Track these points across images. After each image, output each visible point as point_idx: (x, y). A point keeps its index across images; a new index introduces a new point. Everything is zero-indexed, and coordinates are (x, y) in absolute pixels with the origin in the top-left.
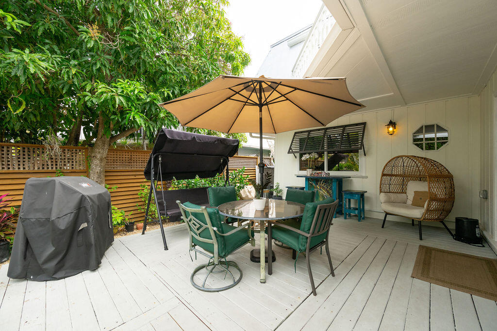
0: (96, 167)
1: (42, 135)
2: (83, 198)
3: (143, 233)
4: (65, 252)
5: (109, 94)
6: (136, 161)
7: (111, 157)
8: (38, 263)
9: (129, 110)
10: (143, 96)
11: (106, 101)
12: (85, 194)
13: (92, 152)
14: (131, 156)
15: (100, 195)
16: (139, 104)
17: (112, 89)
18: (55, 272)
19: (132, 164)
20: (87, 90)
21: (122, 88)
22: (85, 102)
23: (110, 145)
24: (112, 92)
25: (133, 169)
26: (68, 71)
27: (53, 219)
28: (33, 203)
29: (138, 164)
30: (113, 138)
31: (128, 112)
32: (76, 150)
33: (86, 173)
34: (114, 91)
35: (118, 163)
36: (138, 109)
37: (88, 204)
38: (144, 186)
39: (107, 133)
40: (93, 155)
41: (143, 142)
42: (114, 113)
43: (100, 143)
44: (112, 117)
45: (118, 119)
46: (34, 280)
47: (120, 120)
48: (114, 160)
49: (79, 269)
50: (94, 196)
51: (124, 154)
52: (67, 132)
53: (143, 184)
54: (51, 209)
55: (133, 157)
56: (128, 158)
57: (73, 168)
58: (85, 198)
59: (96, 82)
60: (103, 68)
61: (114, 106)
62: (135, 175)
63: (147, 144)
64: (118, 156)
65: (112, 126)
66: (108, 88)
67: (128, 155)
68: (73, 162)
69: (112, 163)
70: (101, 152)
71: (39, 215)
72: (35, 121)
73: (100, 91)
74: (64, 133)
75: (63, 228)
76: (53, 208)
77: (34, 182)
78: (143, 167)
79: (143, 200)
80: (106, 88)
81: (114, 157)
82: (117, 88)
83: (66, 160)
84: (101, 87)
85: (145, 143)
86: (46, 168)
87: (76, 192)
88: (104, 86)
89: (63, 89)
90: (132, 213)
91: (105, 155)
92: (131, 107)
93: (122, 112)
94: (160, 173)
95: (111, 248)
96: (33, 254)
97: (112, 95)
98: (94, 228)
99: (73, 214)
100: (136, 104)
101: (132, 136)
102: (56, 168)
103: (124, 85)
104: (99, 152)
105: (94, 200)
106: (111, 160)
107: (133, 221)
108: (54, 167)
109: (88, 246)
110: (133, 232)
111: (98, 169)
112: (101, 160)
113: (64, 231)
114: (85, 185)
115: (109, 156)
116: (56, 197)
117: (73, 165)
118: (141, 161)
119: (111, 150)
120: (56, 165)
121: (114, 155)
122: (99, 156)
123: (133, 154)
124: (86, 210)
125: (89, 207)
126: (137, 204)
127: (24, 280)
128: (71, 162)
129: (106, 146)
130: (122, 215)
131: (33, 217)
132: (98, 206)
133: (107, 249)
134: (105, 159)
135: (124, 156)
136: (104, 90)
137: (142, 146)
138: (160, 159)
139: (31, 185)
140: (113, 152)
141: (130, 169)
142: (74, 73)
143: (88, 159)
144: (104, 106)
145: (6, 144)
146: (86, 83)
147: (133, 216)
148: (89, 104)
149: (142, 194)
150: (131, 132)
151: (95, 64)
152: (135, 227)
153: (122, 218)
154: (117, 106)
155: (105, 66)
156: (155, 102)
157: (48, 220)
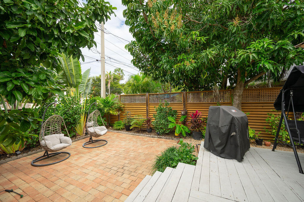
0: (237, 100)
1: (211, 86)
2: (233, 118)
3: (273, 150)
4: (225, 144)
5: (245, 55)
6: (264, 96)
7: (245, 94)
8: (214, 145)
9: (259, 61)
10: (271, 47)
11: (244, 59)
12: (234, 116)
13: (234, 92)
14: (259, 92)
15: (242, 118)
16: (267, 54)
17: (247, 51)
18: (221, 153)
19: (260, 98)
20: (232, 57)
21: (254, 47)
22: (231, 64)
23: (244, 87)
24: (247, 52)
25: (261, 102)
26: (223, 51)
27: (220, 127)
28: (212, 117)
29: (265, 98)
30: (246, 82)
31: (259, 62)
32: (226, 92)
33: (231, 104)
34: (249, 51)
35: (250, 98)
36: (267, 58)
37: (236, 123)
38: (271, 115)
39: (243, 79)
40: (234, 94)
41: (268, 82)
42: (249, 66)
43: (238, 86)
44: (247, 68)
45: (251, 69)
46: (212, 153)
47: (253, 69)
48: (247, 96)
49: (231, 157)
50: (239, 117)
51: (254, 92)
52: (220, 83)
53: (269, 113)
54: (219, 122)
55: (261, 93)
56: (257, 94)
57: (224, 101)
58: (234, 118)
59: (237, 50)
60: (241, 40)
61: (248, 62)
62: (263, 106)
63: (271, 83)
64: (250, 93)
65: (246, 75)
66: (244, 52)
67: (257, 92)
68: (224, 98)
69: (246, 98)
70: (239, 92)
71: (214, 123)
72: (210, 80)
73: (240, 55)
74: (219, 83)
75: (224, 132)
76: (220, 121)
77: (212, 108)
78: (274, 100)
79: (270, 125)
80: (243, 52)
81: (247, 94)
82: (250, 49)
83: (221, 97)
84: (240, 52)
85: (270, 82)
86: (213, 102)
87: (229, 114)
88: (242, 51)
89: (220, 61)
90: (261, 132)
91: (241, 93)
92: (261, 59)
93: (254, 63)
94: (291, 105)
95: (248, 152)
96: (212, 140)
97: (248, 55)
98: (240, 137)
99: (228, 126)
100: (265, 55)
101: (261, 78)
102: (217, 101)
103: (255, 45)
104: (238, 92)
105: (239, 120)
106: (245, 96)
107: (261, 138)
108: (216, 101)
109: (236, 146)
110: (262, 146)
111: (237, 102)
112: (239, 96)
113: (225, 134)
114: (234, 111)
115: (244, 94)
116: (220, 116)
117: (224, 100)
118: (267, 96)
119: (245, 90)
120: (217, 100)
121: (247, 93)
122: (238, 94)
123: (260, 91)
124: (235, 125)
125: (236, 124)
126: (264, 127)
127: (209, 151)
128: (223, 98)
129: (242, 88)
130: (253, 132)
131: (212, 124)
132: (241, 124)
133: (246, 152)
134: (241, 96)
135: (254, 93)
136: (242, 53)
137: (268, 85)
138: (291, 93)
139: (211, 109)
140: (247, 91)
141: (258, 102)
142: (225, 51)
143: (232, 96)
144: (242, 63)
145: (200, 92)
146: (231, 53)
147: (261, 135)
148: (233, 65)
149: (269, 120)
150: (259, 76)
151: (237, 40)
152: (263, 143)
153: (253, 134)
154: (251, 60)
155: (242, 39)
156: (284, 47)
157: (218, 126)
